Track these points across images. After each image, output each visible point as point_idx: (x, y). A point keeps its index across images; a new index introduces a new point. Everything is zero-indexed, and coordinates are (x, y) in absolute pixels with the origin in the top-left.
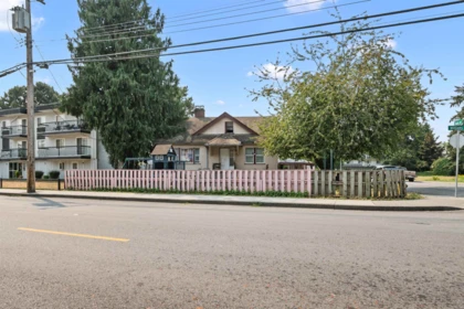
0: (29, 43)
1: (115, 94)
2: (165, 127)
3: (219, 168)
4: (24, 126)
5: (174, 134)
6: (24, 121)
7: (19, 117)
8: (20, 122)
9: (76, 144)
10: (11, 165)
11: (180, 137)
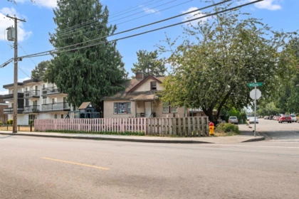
0: (16, 46)
1: (72, 69)
2: (108, 88)
3: (144, 116)
4: (36, 90)
5: (115, 93)
6: (36, 87)
7: (34, 85)
8: (34, 88)
9: (62, 101)
10: (29, 116)
11: (118, 95)
